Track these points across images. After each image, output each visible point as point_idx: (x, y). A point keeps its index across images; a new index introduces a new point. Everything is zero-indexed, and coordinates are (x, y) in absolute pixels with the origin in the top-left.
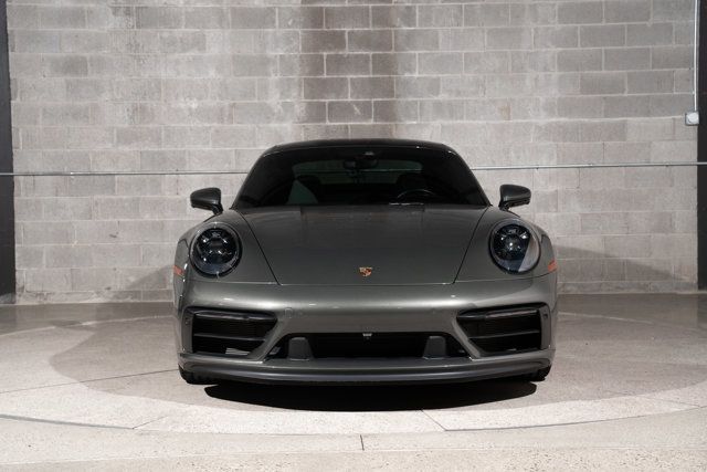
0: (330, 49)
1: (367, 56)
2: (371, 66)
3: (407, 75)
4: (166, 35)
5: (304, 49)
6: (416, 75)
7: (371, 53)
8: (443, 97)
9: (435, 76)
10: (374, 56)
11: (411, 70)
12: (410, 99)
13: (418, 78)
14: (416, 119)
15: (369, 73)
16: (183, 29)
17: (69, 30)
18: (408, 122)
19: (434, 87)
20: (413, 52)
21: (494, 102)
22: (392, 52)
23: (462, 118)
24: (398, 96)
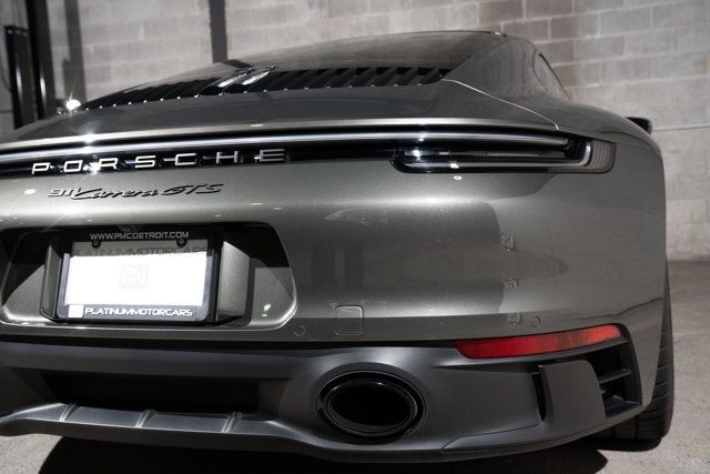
0: (507, 18)
1: (545, 22)
2: (549, 31)
3: (588, 37)
4: (354, 22)
5: (482, 21)
6: (598, 36)
7: (549, 18)
8: (627, 56)
9: (618, 34)
10: (553, 21)
11: (592, 31)
12: (592, 61)
13: (601, 40)
14: (597, 81)
15: (546, 38)
16: (368, 14)
17: (273, 26)
18: (589, 86)
19: (618, 46)
20: (594, 12)
21: (686, 56)
22: (572, 15)
23: (648, 76)
24: (578, 59)
